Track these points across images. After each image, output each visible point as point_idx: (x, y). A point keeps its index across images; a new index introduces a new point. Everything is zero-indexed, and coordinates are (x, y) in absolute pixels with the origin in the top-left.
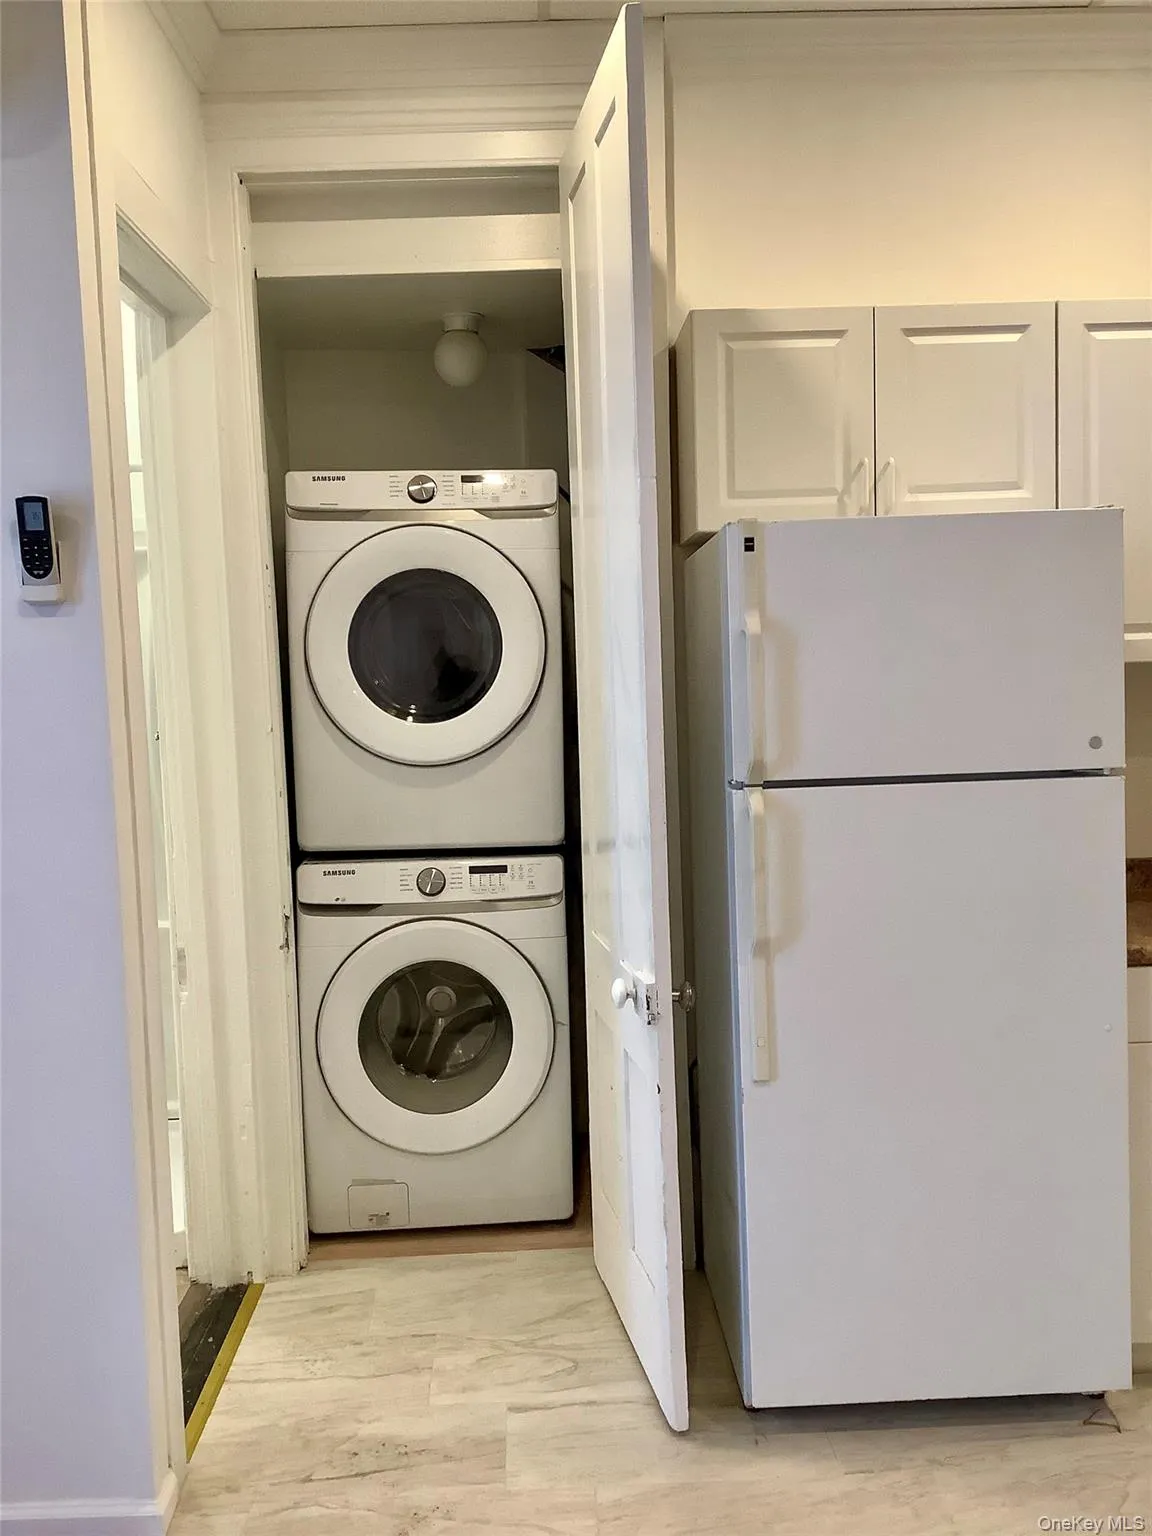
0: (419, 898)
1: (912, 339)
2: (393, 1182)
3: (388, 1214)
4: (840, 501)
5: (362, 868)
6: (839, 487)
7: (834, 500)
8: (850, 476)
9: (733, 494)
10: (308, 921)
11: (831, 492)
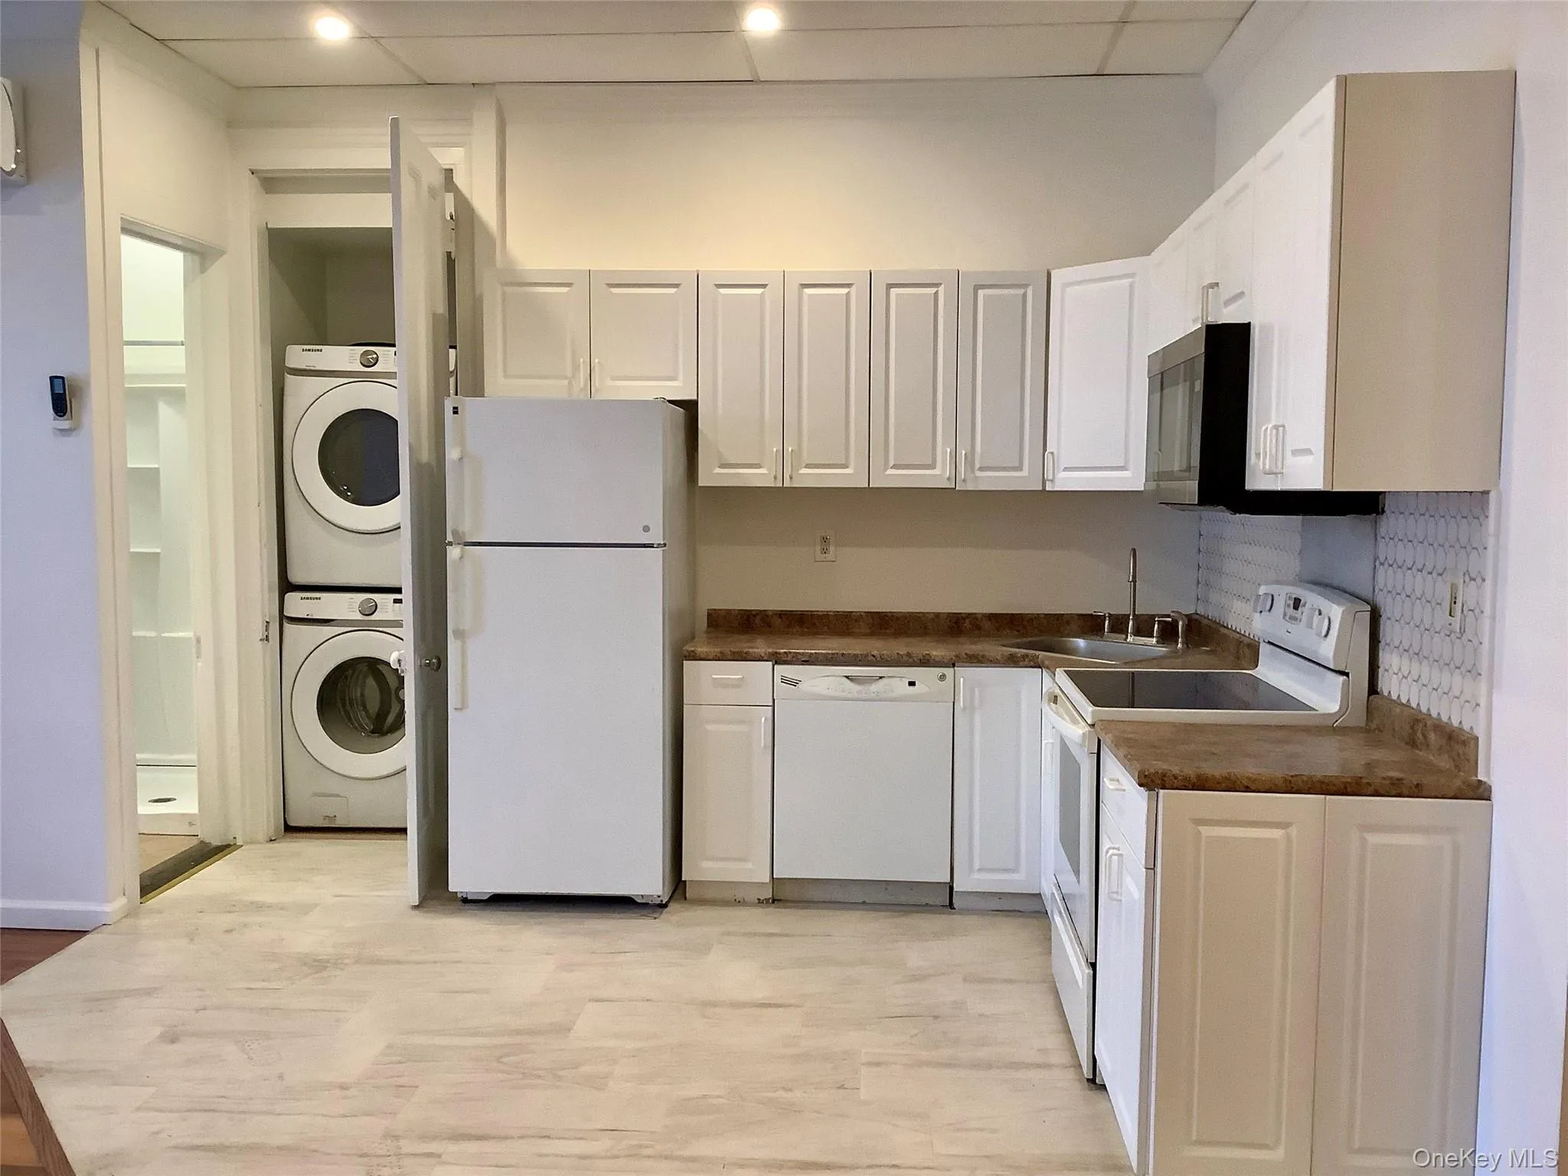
0: (359, 617)
1: (612, 289)
2: (338, 796)
3: (335, 816)
4: (570, 383)
5: (325, 596)
6: (569, 374)
7: (566, 382)
8: (576, 367)
9: (506, 376)
10: (289, 627)
11: (566, 378)
